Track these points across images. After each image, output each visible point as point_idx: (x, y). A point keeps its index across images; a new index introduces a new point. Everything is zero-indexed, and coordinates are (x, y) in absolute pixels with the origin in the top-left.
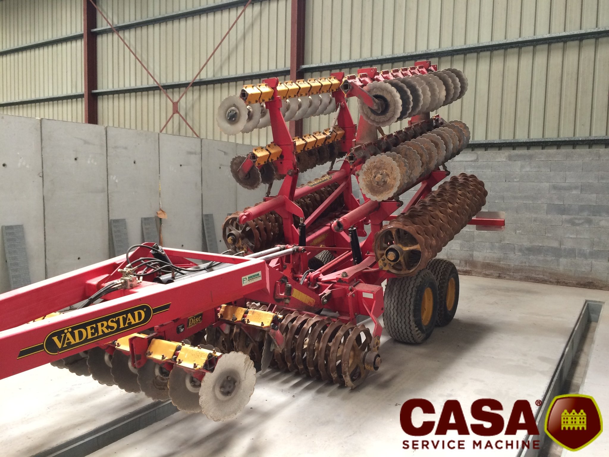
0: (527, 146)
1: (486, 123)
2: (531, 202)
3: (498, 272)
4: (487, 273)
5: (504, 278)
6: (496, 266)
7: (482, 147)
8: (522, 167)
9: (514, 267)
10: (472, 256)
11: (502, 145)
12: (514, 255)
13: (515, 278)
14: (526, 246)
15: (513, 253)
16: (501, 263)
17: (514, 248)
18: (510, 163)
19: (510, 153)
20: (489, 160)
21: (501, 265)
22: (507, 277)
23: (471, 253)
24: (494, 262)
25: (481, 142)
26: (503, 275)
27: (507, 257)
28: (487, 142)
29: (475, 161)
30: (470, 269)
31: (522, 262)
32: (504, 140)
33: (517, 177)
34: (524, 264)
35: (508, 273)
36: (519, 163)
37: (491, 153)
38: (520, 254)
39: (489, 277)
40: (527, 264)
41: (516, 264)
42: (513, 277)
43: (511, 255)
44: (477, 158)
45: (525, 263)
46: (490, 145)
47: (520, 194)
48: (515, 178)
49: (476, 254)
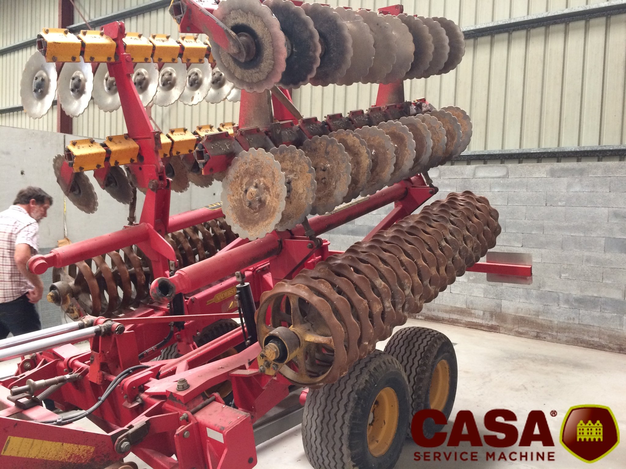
0: (577, 157)
1: (520, 127)
2: (582, 235)
3: (536, 331)
4: (520, 330)
5: (544, 339)
6: (532, 322)
7: (514, 158)
8: (569, 185)
9: (557, 324)
10: (499, 306)
11: (542, 156)
12: (558, 308)
13: (559, 340)
14: (574, 296)
15: (556, 304)
16: (540, 317)
17: (559, 299)
18: (553, 179)
19: (552, 166)
20: (523, 176)
21: (539, 321)
22: (549, 338)
23: (498, 301)
24: (530, 316)
25: (513, 152)
26: (542, 335)
27: (549, 310)
28: (520, 151)
29: (503, 177)
30: (497, 324)
31: (569, 319)
32: (545, 149)
33: (563, 199)
34: (571, 322)
35: (550, 333)
36: (565, 180)
37: (527, 167)
38: (567, 307)
39: (522, 336)
40: (577, 322)
41: (561, 320)
42: (556, 338)
43: (554, 308)
44: (508, 173)
45: (574, 319)
46: (525, 156)
47: (567, 224)
48: (560, 201)
49: (505, 303)
